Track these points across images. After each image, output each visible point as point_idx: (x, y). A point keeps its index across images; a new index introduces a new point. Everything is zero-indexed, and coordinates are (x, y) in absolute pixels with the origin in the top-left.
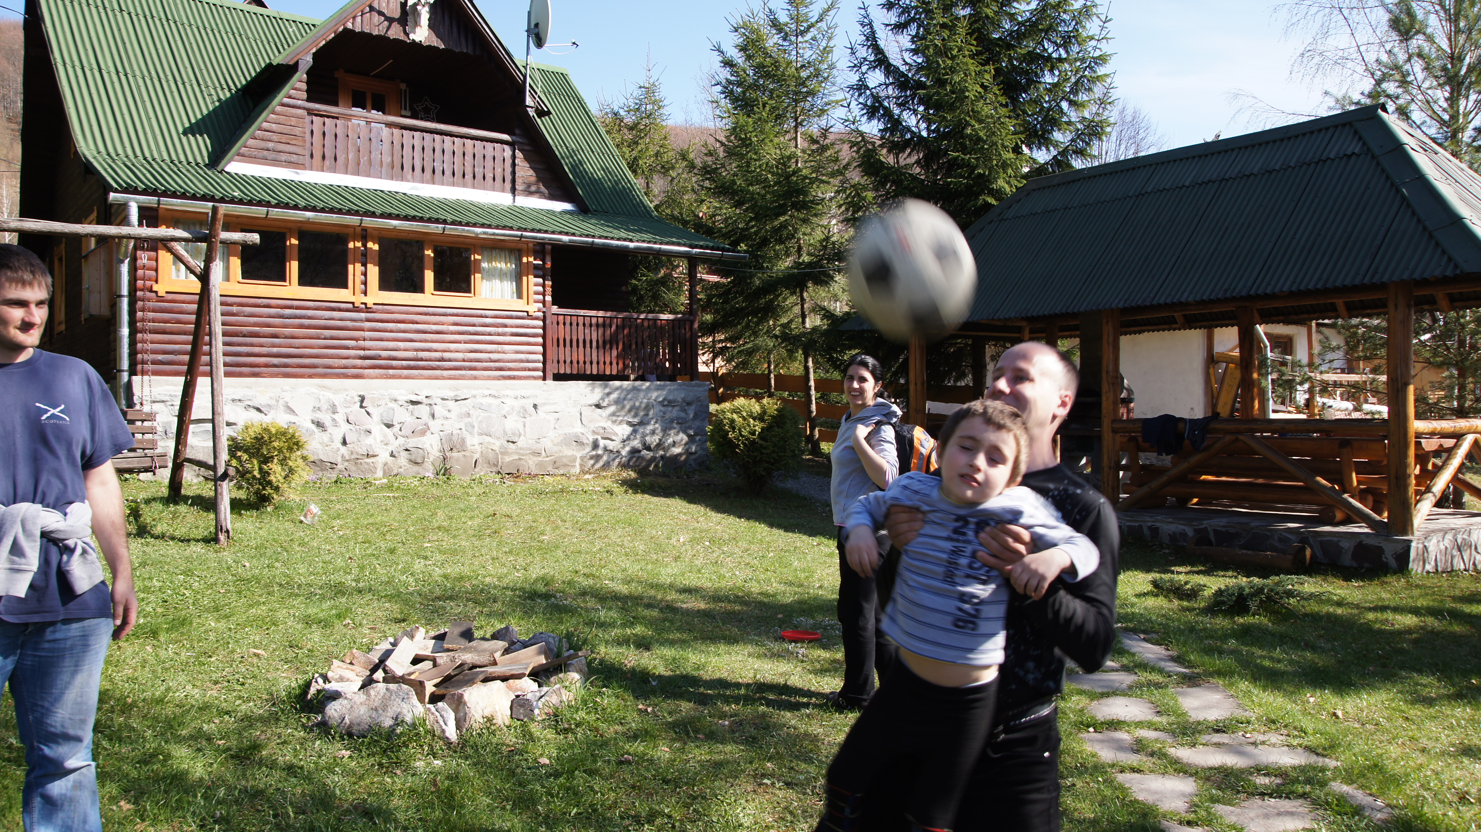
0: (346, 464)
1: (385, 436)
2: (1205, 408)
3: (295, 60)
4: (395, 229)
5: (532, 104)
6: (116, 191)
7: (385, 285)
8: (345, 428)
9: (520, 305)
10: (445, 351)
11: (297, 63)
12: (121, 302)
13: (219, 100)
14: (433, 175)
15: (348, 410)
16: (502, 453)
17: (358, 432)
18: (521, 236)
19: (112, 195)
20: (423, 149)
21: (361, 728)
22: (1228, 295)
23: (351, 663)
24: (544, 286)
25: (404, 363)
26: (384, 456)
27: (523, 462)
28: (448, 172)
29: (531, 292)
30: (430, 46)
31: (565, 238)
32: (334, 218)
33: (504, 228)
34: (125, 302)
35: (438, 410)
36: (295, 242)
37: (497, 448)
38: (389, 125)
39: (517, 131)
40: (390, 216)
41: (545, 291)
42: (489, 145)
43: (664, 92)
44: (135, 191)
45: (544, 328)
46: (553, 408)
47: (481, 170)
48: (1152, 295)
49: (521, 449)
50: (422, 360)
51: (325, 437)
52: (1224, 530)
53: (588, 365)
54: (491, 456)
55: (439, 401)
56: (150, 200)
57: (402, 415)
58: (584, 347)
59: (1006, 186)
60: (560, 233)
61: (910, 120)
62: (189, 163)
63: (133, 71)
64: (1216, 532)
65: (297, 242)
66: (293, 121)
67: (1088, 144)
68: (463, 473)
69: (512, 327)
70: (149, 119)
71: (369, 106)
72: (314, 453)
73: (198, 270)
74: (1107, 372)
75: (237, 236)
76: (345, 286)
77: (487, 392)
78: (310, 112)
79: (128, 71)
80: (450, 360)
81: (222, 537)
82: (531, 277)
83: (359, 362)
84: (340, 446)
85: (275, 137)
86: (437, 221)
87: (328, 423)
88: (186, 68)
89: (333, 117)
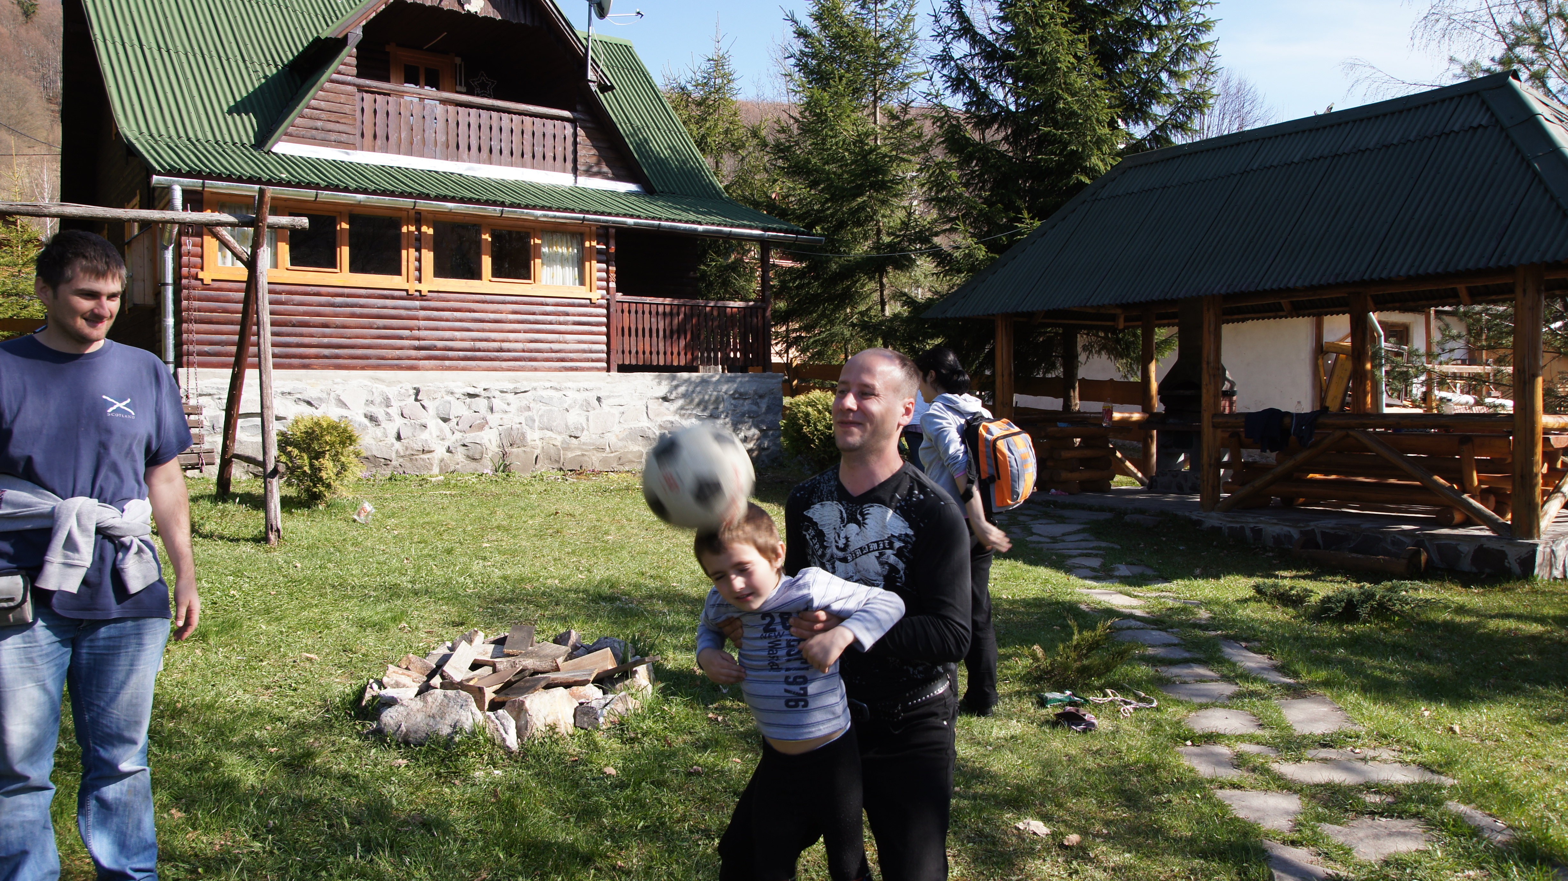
0: (401, 460)
1: (441, 431)
2: (1313, 402)
3: (344, 33)
4: (450, 212)
5: (594, 78)
6: (159, 173)
7: (440, 271)
8: (399, 422)
9: (582, 292)
10: (503, 341)
11: (346, 37)
12: (165, 290)
13: (265, 77)
14: (490, 155)
15: (402, 404)
16: (564, 449)
17: (413, 426)
18: (584, 219)
19: (155, 177)
20: (480, 127)
21: (417, 736)
22: (1339, 280)
23: (407, 668)
24: (607, 272)
25: (461, 354)
26: (440, 452)
27: (586, 458)
28: (506, 152)
29: (594, 278)
30: (486, 17)
31: (630, 221)
32: (386, 201)
33: (566, 210)
34: (170, 290)
35: (497, 403)
36: (345, 226)
37: (558, 444)
38: (444, 102)
39: (579, 108)
40: (445, 199)
41: (608, 277)
42: (549, 123)
43: (734, 65)
44: (179, 173)
45: (608, 316)
46: (617, 401)
47: (541, 149)
48: (1256, 281)
49: (584, 444)
50: (479, 350)
51: (379, 432)
52: (1332, 532)
53: (654, 356)
54: (552, 451)
55: (497, 394)
56: (194, 183)
57: (459, 409)
58: (651, 336)
59: (1100, 164)
60: (625, 215)
61: (998, 93)
62: (234, 144)
63: (175, 47)
64: (1323, 534)
65: (347, 227)
66: (343, 99)
67: (1189, 118)
68: (524, 469)
69: (574, 315)
70: (192, 98)
71: (422, 82)
72: (367, 449)
73: (245, 257)
74: (1208, 363)
75: (285, 220)
76: (399, 273)
77: (548, 385)
78: (361, 89)
79: (171, 47)
80: (509, 351)
81: (272, 536)
82: (594, 262)
83: (413, 353)
84: (394, 441)
85: (324, 115)
86: (495, 203)
87: (381, 416)
88: (230, 43)
89: (385, 94)
